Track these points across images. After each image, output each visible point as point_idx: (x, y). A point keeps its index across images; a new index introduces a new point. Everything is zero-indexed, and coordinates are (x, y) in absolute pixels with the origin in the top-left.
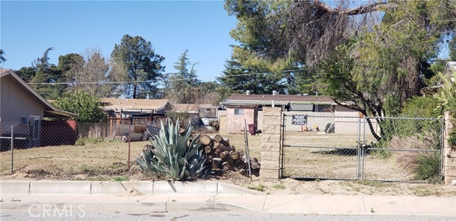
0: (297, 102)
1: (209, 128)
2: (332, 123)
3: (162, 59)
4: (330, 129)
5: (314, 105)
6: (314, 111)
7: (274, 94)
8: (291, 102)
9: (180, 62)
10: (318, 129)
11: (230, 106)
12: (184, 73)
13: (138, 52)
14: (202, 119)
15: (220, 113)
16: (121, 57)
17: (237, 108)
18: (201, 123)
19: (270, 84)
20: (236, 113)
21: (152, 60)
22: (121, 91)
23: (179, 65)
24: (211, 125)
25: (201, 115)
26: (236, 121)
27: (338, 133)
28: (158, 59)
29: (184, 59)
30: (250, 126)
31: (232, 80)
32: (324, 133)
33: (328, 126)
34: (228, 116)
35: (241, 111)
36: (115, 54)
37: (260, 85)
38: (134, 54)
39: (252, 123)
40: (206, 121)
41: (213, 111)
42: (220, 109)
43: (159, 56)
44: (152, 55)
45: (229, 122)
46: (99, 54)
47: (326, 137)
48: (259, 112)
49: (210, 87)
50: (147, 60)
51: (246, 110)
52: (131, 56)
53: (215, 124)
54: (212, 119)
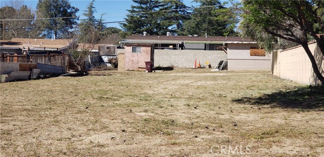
0: (189, 42)
1: (109, 65)
2: (225, 60)
3: (77, 10)
4: (223, 66)
5: (205, 44)
6: (205, 49)
7: (168, 35)
8: (185, 42)
9: (88, 10)
10: (210, 66)
11: (128, 45)
12: (92, 19)
13: (58, 5)
14: (103, 57)
15: (119, 51)
16: (44, 9)
17: (135, 47)
18: (101, 61)
19: (163, 28)
20: (134, 51)
21: (69, 11)
22: (45, 35)
23: (87, 13)
24: (110, 62)
25: (101, 53)
26: (134, 58)
27: (231, 70)
28: (73, 10)
29: (91, 7)
30: (147, 63)
31: (132, 25)
32: (217, 70)
33: (221, 63)
34: (126, 54)
35: (138, 49)
36: (39, 6)
37: (155, 30)
38: (54, 6)
39: (149, 60)
40: (105, 59)
41: (112, 50)
42: (119, 48)
43: (74, 8)
44: (69, 7)
45: (127, 60)
46: (26, 6)
47: (222, 74)
48: (155, 50)
49: (115, 31)
50: (65, 11)
51: (143, 48)
52: (52, 7)
53: (114, 61)
54: (111, 57)
